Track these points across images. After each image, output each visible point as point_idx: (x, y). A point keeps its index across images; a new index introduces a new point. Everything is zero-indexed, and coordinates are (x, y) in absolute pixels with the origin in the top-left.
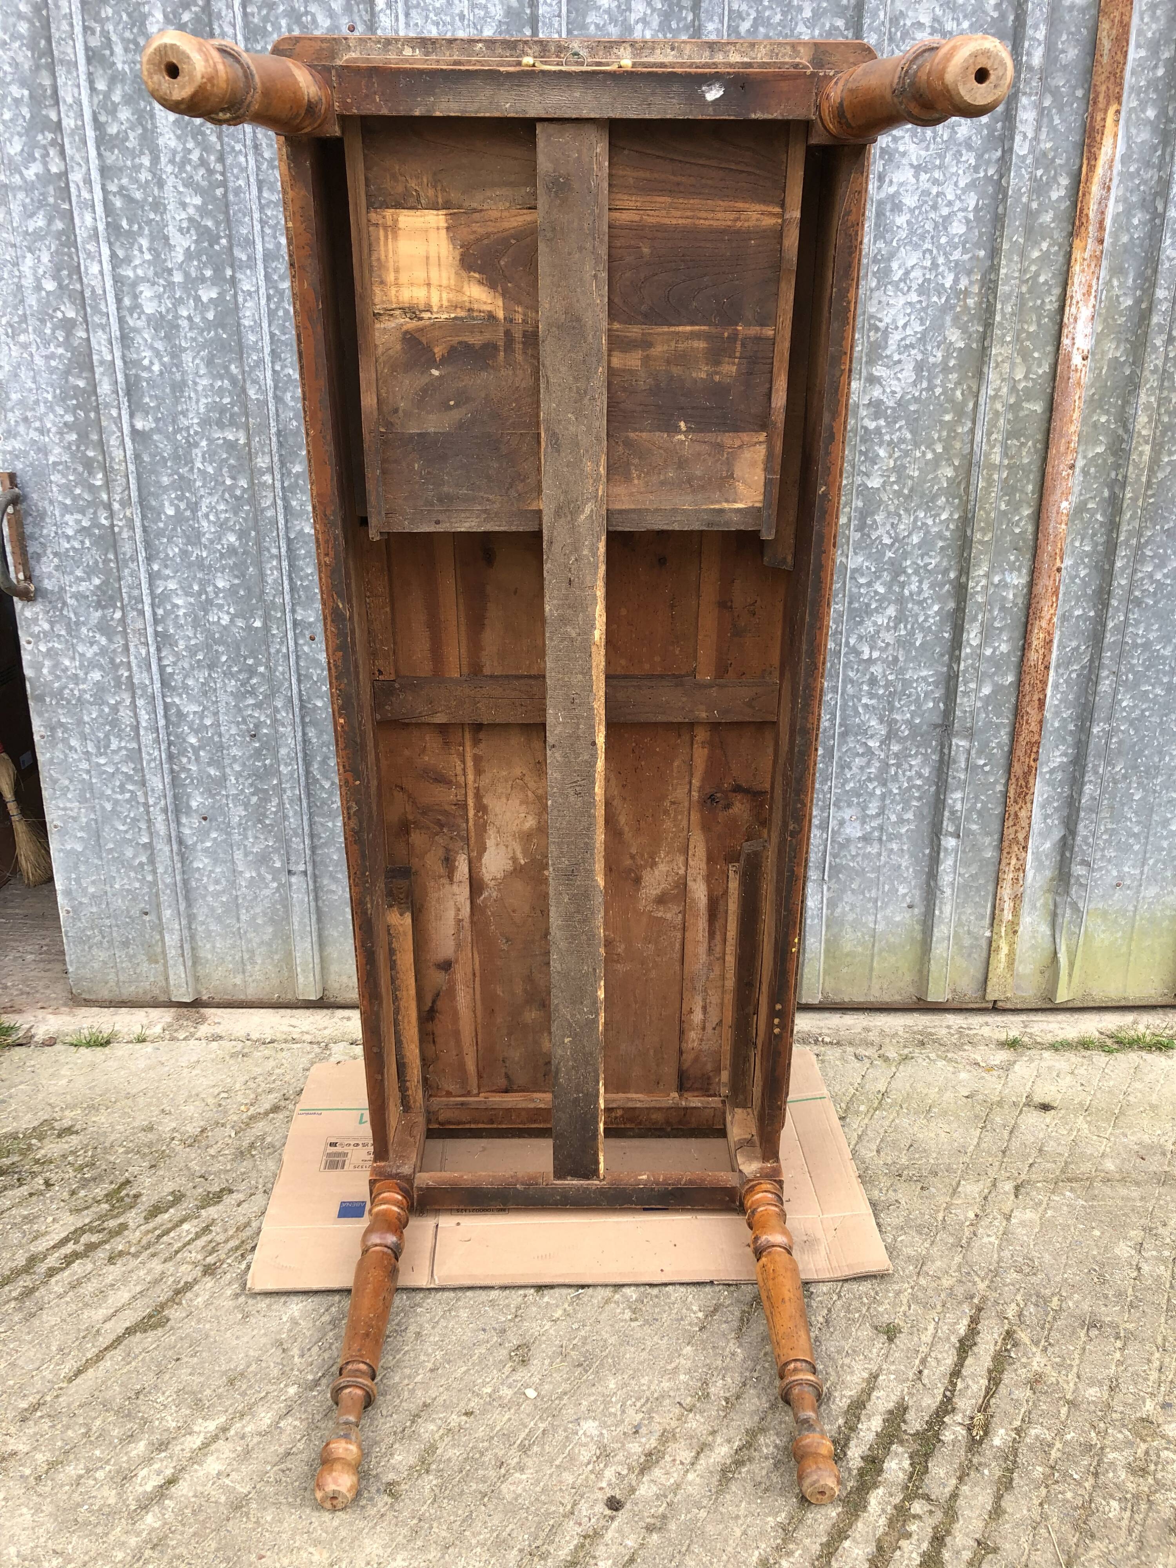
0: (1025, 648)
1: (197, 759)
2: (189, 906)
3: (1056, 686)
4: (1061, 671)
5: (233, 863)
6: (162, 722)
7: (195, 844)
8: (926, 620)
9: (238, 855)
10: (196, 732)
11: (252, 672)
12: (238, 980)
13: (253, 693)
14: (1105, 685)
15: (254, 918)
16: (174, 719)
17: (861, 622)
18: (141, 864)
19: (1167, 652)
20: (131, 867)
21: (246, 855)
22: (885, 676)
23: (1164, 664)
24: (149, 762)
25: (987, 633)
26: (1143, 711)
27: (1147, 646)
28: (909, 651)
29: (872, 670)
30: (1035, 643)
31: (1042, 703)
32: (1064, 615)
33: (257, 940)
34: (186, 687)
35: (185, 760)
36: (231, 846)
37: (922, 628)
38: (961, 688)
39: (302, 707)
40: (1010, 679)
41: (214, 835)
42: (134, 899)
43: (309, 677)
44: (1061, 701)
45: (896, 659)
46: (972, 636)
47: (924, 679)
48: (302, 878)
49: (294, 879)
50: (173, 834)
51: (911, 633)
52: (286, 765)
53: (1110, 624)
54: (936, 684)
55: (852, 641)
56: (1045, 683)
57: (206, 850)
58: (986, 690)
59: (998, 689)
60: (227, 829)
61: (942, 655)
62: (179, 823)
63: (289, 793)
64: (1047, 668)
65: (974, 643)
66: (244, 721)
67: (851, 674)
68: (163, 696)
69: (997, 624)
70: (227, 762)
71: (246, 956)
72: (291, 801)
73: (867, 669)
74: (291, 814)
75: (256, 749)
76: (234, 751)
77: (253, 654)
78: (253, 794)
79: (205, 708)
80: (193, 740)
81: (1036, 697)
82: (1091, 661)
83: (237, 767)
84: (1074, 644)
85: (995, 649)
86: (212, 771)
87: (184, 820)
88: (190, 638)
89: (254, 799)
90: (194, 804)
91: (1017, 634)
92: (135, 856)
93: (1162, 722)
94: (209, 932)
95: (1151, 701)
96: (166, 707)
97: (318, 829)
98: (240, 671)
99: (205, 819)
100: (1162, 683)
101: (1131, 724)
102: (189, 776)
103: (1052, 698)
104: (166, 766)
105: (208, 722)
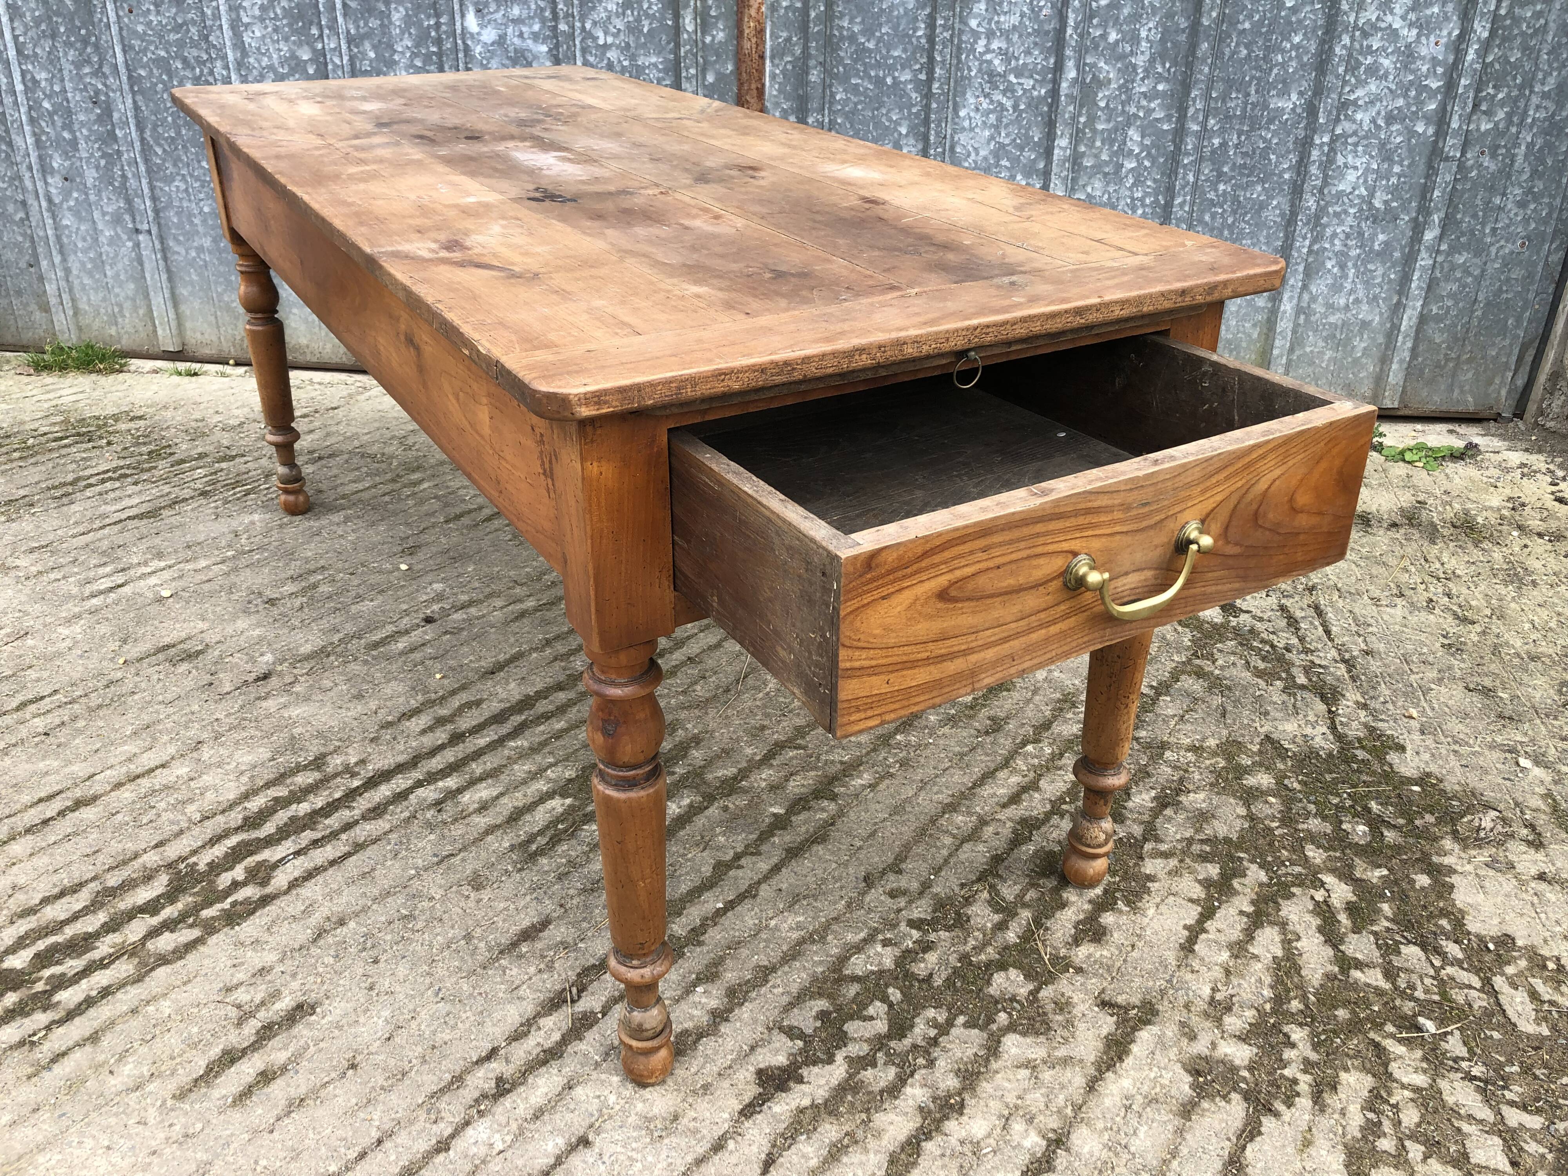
0: (740, 35)
1: (53, 123)
2: (64, 260)
3: (773, 76)
4: (777, 61)
5: (94, 222)
6: (19, 87)
7: (62, 203)
8: (649, 8)
9: (97, 215)
10: (49, 97)
11: (85, 42)
12: (113, 331)
13: (88, 62)
14: (814, 76)
15: (117, 275)
16: (30, 84)
17: (594, 8)
18: (22, 220)
19: (871, 45)
20: (13, 222)
21: (104, 214)
22: (620, 61)
23: (870, 57)
24: (12, 123)
25: (705, 23)
26: (856, 104)
27: (852, 38)
28: (638, 38)
29: (608, 55)
30: (747, 31)
31: (761, 92)
32: (772, 5)
33: (123, 294)
34: (36, 55)
35: (43, 124)
36: (90, 205)
37: (647, 16)
38: (684, 74)
39: (130, 77)
40: (730, 67)
41: (75, 195)
42: (20, 252)
43: (132, 47)
44: (779, 91)
45: (628, 45)
46: (689, 23)
47: (655, 65)
48: (148, 237)
49: (141, 237)
50: (41, 191)
51: (638, 20)
52: (122, 129)
53: (813, 14)
54: (666, 71)
55: (588, 26)
56: (761, 71)
57: (70, 209)
58: (710, 78)
59: (720, 77)
60: (85, 190)
61: (668, 43)
62: (46, 183)
63: (125, 156)
64: (762, 57)
65: (690, 28)
66: (85, 89)
67: (591, 59)
68: (20, 64)
69: (713, 13)
70: (76, 127)
71: (116, 310)
72: (129, 164)
73: (604, 54)
74: (130, 175)
75: (99, 116)
76: (82, 117)
77: (84, 25)
78: (102, 157)
79: (53, 76)
80: (46, 105)
81: (753, 86)
82: (803, 52)
83: (85, 131)
84: (785, 34)
85: (714, 37)
86: (66, 135)
87: (50, 180)
88: (34, 10)
89: (103, 162)
90: (55, 165)
91: (731, 23)
92: (16, 212)
93: (873, 116)
94: (83, 288)
95: (861, 94)
96: (23, 73)
97: (158, 192)
98: (77, 41)
99: (66, 179)
100: (870, 77)
101: (847, 118)
102: (49, 139)
103: (771, 89)
104: (27, 128)
105: (57, 88)
